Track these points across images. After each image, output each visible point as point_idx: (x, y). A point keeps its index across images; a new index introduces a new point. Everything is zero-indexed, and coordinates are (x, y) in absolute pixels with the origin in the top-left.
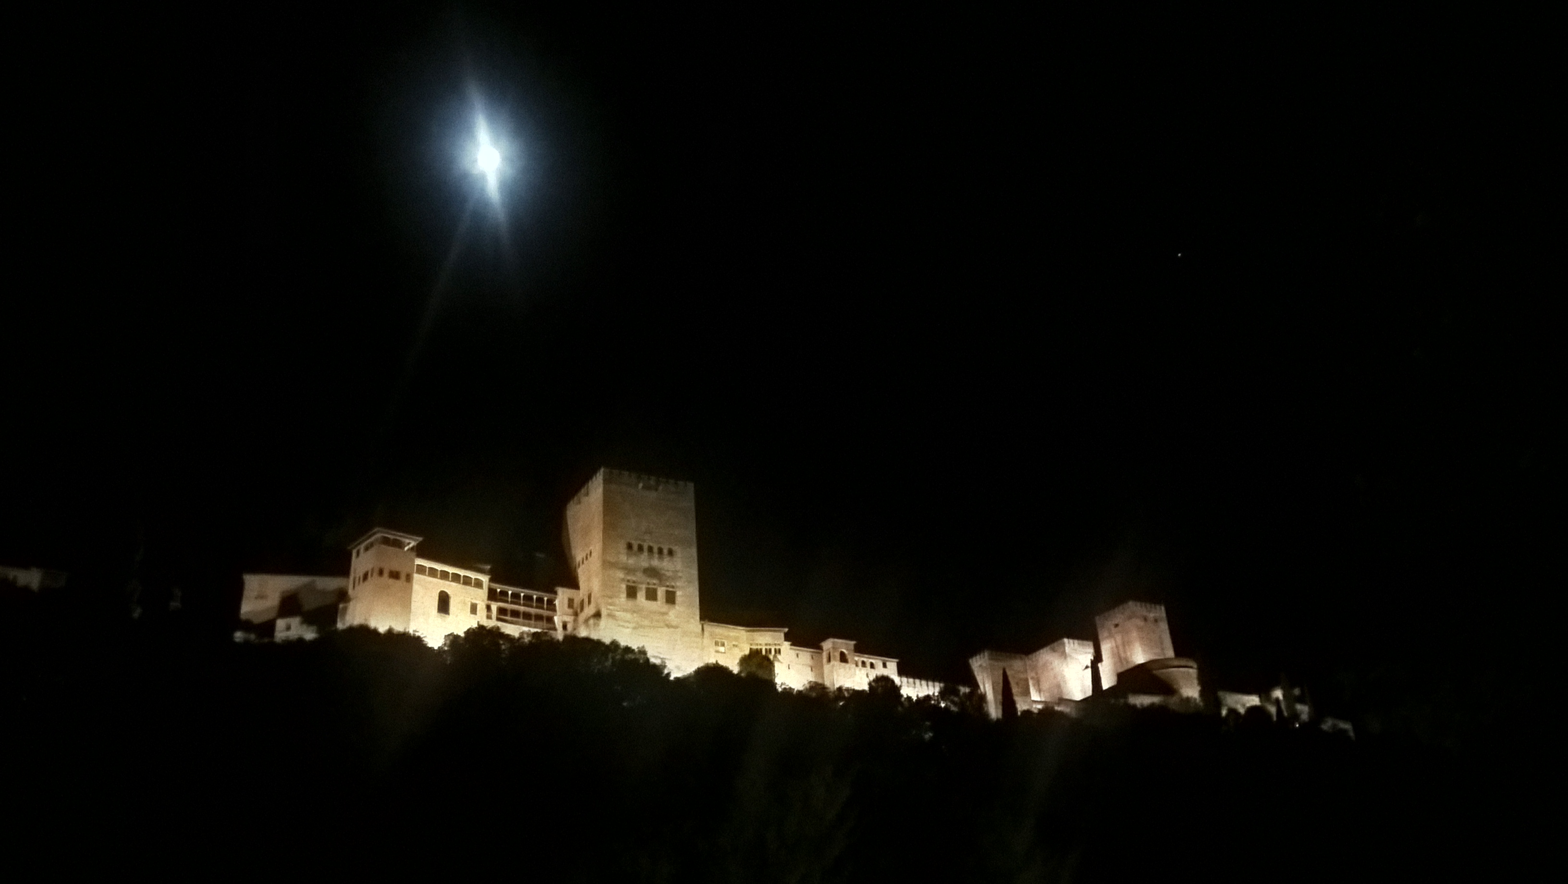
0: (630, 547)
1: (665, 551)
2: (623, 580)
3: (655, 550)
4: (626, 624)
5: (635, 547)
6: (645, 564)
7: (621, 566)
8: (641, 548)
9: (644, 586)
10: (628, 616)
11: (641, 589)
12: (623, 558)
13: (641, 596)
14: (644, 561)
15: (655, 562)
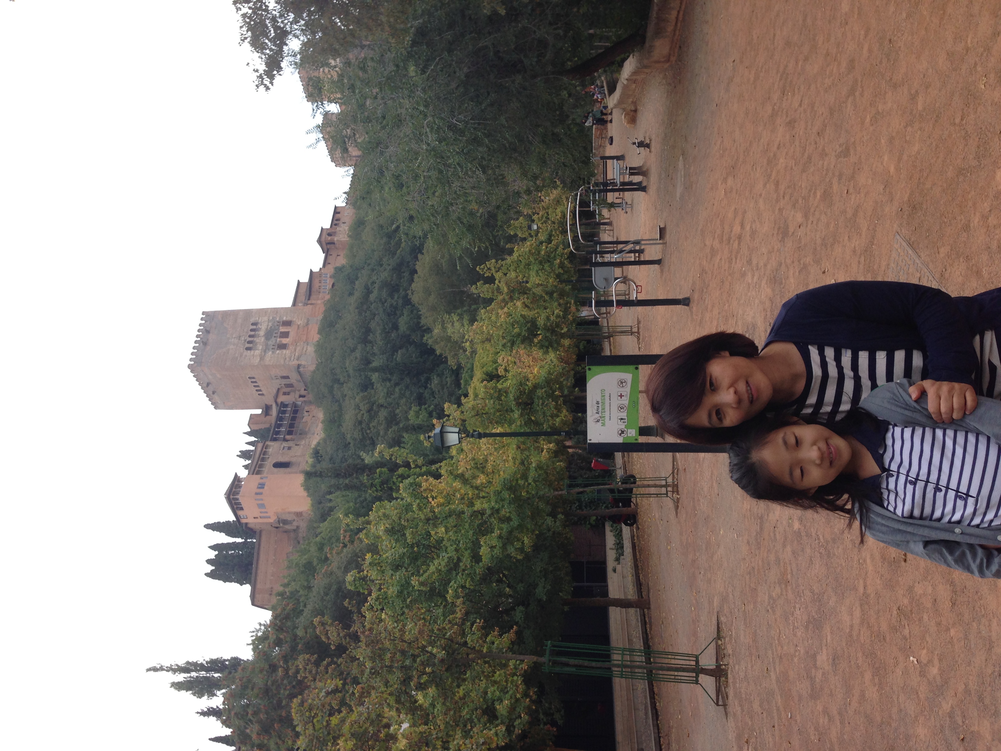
0: (248, 349)
1: (254, 327)
2: (273, 352)
3: (253, 333)
4: (305, 349)
5: (251, 345)
6: (263, 339)
7: (263, 353)
8: (249, 342)
9: (278, 339)
10: (298, 348)
11: (281, 341)
12: (257, 352)
13: (285, 341)
14: (260, 340)
15: (262, 333)
